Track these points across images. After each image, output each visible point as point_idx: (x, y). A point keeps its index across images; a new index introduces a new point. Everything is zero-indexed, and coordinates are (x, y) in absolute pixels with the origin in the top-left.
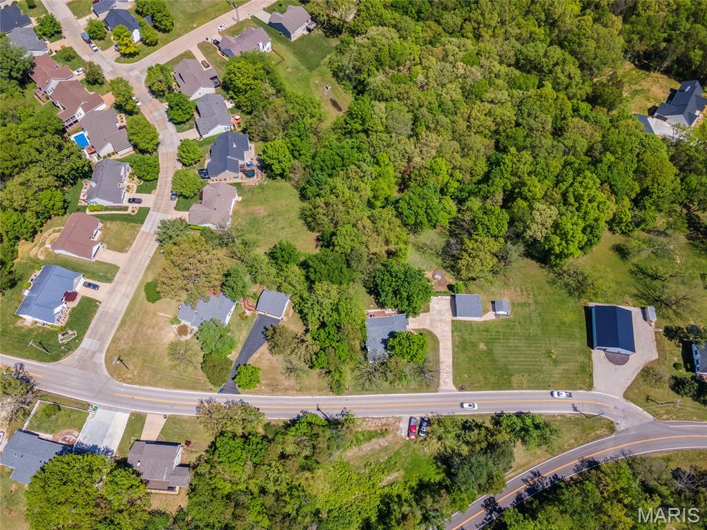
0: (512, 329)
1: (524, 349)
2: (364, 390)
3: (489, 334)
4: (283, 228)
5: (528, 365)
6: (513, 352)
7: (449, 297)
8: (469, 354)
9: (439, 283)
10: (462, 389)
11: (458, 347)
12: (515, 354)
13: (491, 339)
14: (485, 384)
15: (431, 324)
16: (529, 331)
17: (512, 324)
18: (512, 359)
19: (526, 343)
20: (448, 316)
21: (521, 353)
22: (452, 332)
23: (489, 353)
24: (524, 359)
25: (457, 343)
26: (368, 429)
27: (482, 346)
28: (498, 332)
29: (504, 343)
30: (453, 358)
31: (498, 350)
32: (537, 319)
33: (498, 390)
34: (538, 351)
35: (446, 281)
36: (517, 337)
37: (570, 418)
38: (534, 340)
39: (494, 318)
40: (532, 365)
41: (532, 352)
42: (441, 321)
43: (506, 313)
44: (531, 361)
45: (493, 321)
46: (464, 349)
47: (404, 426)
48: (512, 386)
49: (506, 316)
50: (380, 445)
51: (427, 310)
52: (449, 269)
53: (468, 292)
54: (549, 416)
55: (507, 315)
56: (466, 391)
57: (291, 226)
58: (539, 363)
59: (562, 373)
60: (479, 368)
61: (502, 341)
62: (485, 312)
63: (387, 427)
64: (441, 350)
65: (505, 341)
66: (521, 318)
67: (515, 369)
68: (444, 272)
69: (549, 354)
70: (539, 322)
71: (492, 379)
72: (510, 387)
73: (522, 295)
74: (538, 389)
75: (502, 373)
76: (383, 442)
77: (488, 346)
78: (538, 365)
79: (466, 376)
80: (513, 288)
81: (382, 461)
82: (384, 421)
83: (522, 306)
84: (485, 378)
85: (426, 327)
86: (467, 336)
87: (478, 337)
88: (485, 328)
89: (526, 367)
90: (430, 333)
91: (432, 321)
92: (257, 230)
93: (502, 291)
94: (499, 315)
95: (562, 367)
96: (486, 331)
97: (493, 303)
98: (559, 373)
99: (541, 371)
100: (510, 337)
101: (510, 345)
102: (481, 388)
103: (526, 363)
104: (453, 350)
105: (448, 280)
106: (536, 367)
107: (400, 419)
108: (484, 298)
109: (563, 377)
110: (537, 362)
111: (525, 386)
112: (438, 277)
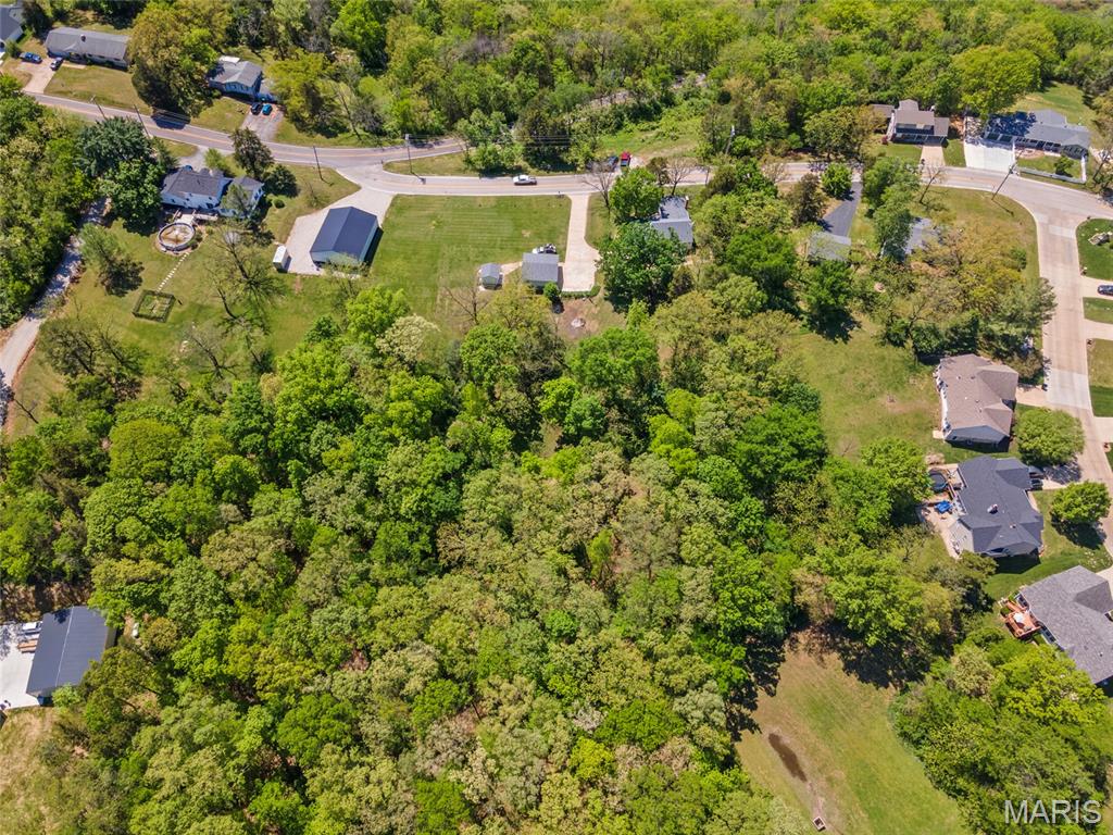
0: (482, 252)
1: (471, 230)
4: (842, 372)
7: (564, 289)
8: (546, 226)
9: (575, 313)
10: (560, 197)
16: (459, 249)
18: (490, 221)
19: (466, 236)
20: (568, 267)
21: (476, 226)
23: (518, 227)
25: (561, 236)
27: (527, 234)
28: (502, 249)
29: (497, 237)
30: (568, 222)
31: (507, 230)
34: (453, 228)
36: (477, 242)
37: (434, 173)
38: (455, 239)
39: (503, 267)
40: (466, 215)
45: (506, 262)
46: (552, 231)
48: (497, 198)
54: (458, 175)
56: (556, 195)
57: (828, 377)
59: (429, 207)
60: (536, 213)
61: (499, 239)
64: (583, 230)
65: (494, 239)
66: (464, 267)
67: (488, 212)
69: (439, 225)
70: (440, 261)
71: (520, 204)
73: (452, 299)
75: (507, 208)
78: (458, 215)
79: (554, 207)
84: (529, 205)
89: (474, 213)
92: (886, 368)
95: (427, 212)
96: (517, 249)
98: (433, 207)
99: (456, 209)
100: (487, 243)
101: (489, 235)
102: (536, 197)
103: (473, 217)
104: (567, 230)
106: (460, 213)
110: (457, 218)
112: (576, 324)
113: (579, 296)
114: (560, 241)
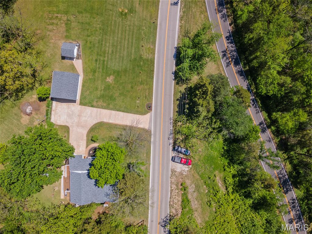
0: (94, 46)
1: (116, 39)
2: (144, 204)
3: (97, 70)
5: (132, 39)
6: (118, 50)
7: (54, 103)
8: (117, 94)
9: (37, 109)
10: (150, 108)
11: (109, 104)
12: (120, 49)
13: (103, 70)
14: (147, 84)
15: (83, 127)
16: (98, 29)
17: (88, 44)
18: (125, 53)
19: (110, 35)
20: (75, 107)
21: (121, 43)
22: (92, 106)
23: (118, 74)
24: (126, 42)
25: (105, 105)
26: (180, 203)
27: (110, 80)
28: (96, 60)
29: (108, 57)
30: (120, 111)
31: (114, 65)
32: (86, 17)
33: (153, 74)
34: (119, 25)
35: (34, 101)
36: (103, 43)
37: (184, 12)
38: (107, 27)
39: (80, 61)
40: (133, 35)
41: (120, 32)
42: (79, 116)
43: (77, 47)
44: (129, 35)
45: (84, 63)
46: (112, 98)
47: (180, 167)
48: (151, 60)
49: (79, 48)
50: (194, 192)
51: (66, 129)
52: (20, 94)
53: (49, 81)
54: (180, 31)
55: (79, 46)
56: (152, 104)
58: (132, 28)
59: (143, 7)
60: (132, 87)
61: (106, 59)
62: (73, 68)
63: (180, 184)
64: (111, 121)
65: (106, 55)
66: (82, 33)
67: (135, 52)
68: (23, 100)
70: (88, 15)
71: (143, 77)
72: (152, 62)
73: (57, 24)
74: (156, 35)
75: (138, 66)
76: (191, 189)
77: (110, 75)
78: (133, 29)
79: (138, 102)
80: (48, 33)
81: (207, 191)
82: (174, 186)
83: (70, 29)
84: (142, 83)
85: (85, 132)
86: (99, 93)
87: (99, 82)
88: (90, 72)
89: (134, 41)
90: (93, 129)
91: (79, 125)
93: (51, 45)
94: (78, 54)
95: (137, 5)
96: (95, 72)
97: (63, 58)
98: (143, 10)
99: (139, 28)
100: (103, 50)
101: (110, 52)
102: (151, 89)
103: (130, 40)
104: (111, 109)
105: (33, 100)
106: (135, 31)
107: (173, 171)
108: (58, 67)
109: (147, 8)
110: (130, 29)
111: (152, 47)
112: (29, 109)
113: (48, 113)
114: (100, 103)
